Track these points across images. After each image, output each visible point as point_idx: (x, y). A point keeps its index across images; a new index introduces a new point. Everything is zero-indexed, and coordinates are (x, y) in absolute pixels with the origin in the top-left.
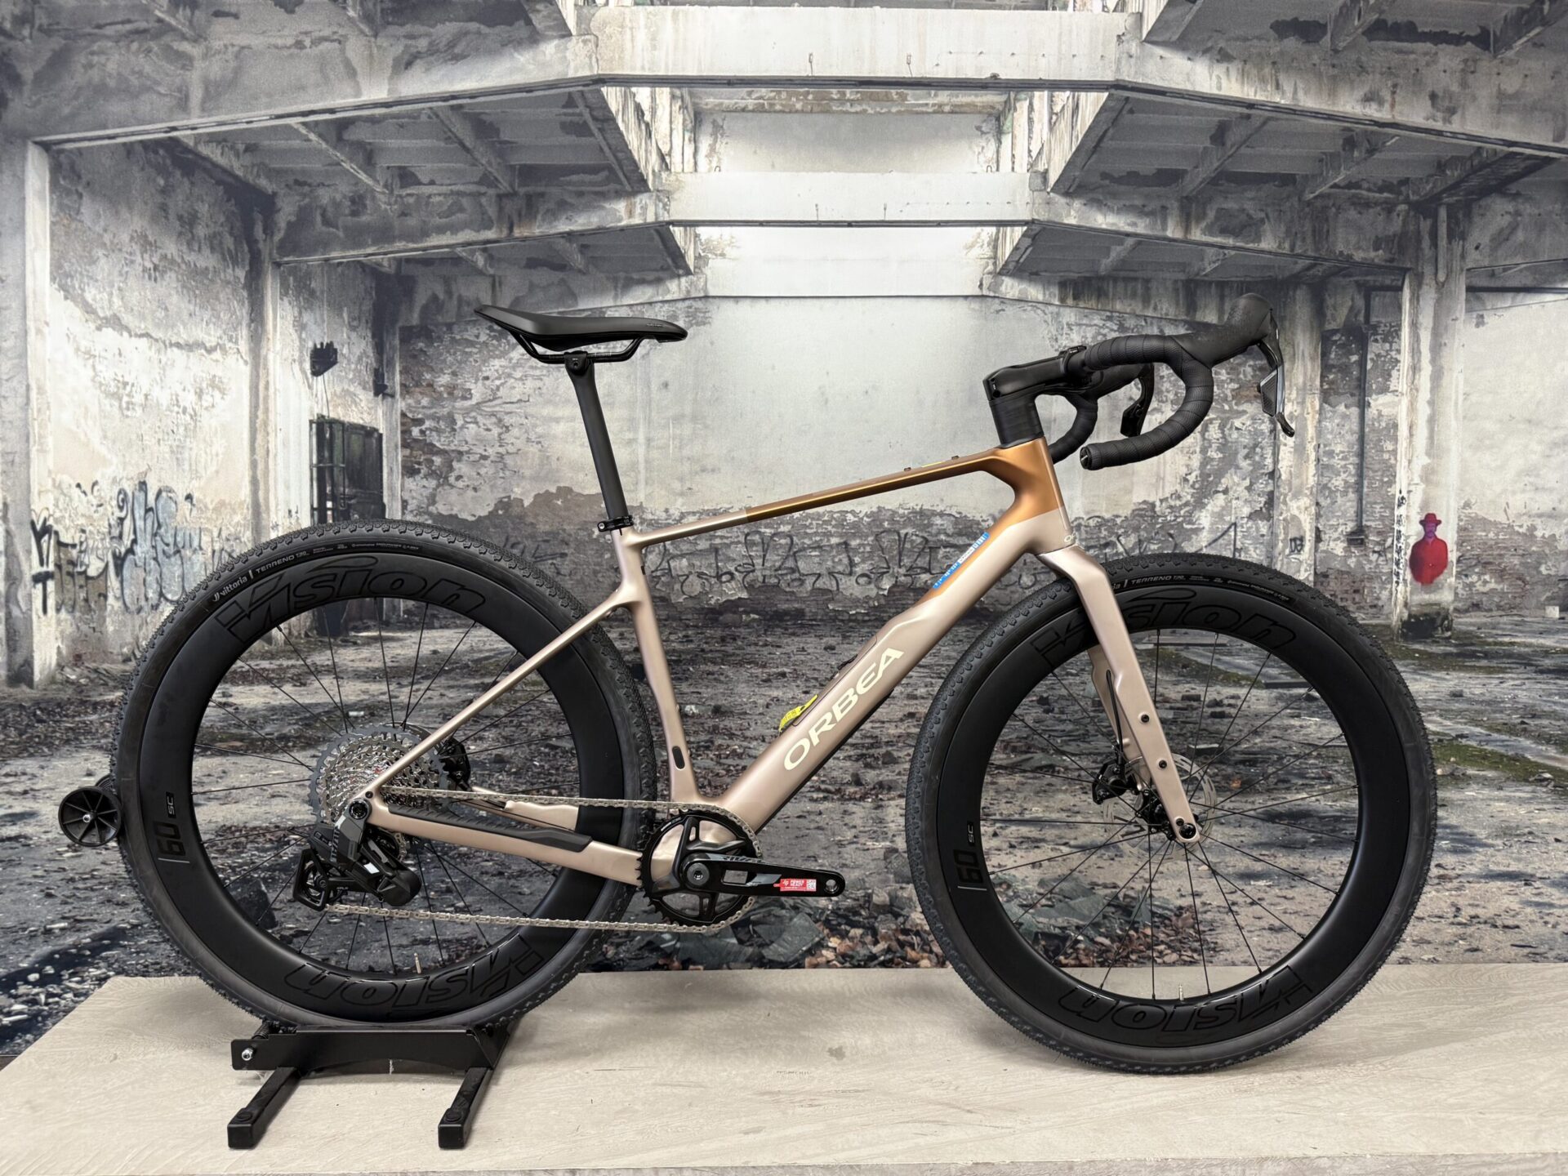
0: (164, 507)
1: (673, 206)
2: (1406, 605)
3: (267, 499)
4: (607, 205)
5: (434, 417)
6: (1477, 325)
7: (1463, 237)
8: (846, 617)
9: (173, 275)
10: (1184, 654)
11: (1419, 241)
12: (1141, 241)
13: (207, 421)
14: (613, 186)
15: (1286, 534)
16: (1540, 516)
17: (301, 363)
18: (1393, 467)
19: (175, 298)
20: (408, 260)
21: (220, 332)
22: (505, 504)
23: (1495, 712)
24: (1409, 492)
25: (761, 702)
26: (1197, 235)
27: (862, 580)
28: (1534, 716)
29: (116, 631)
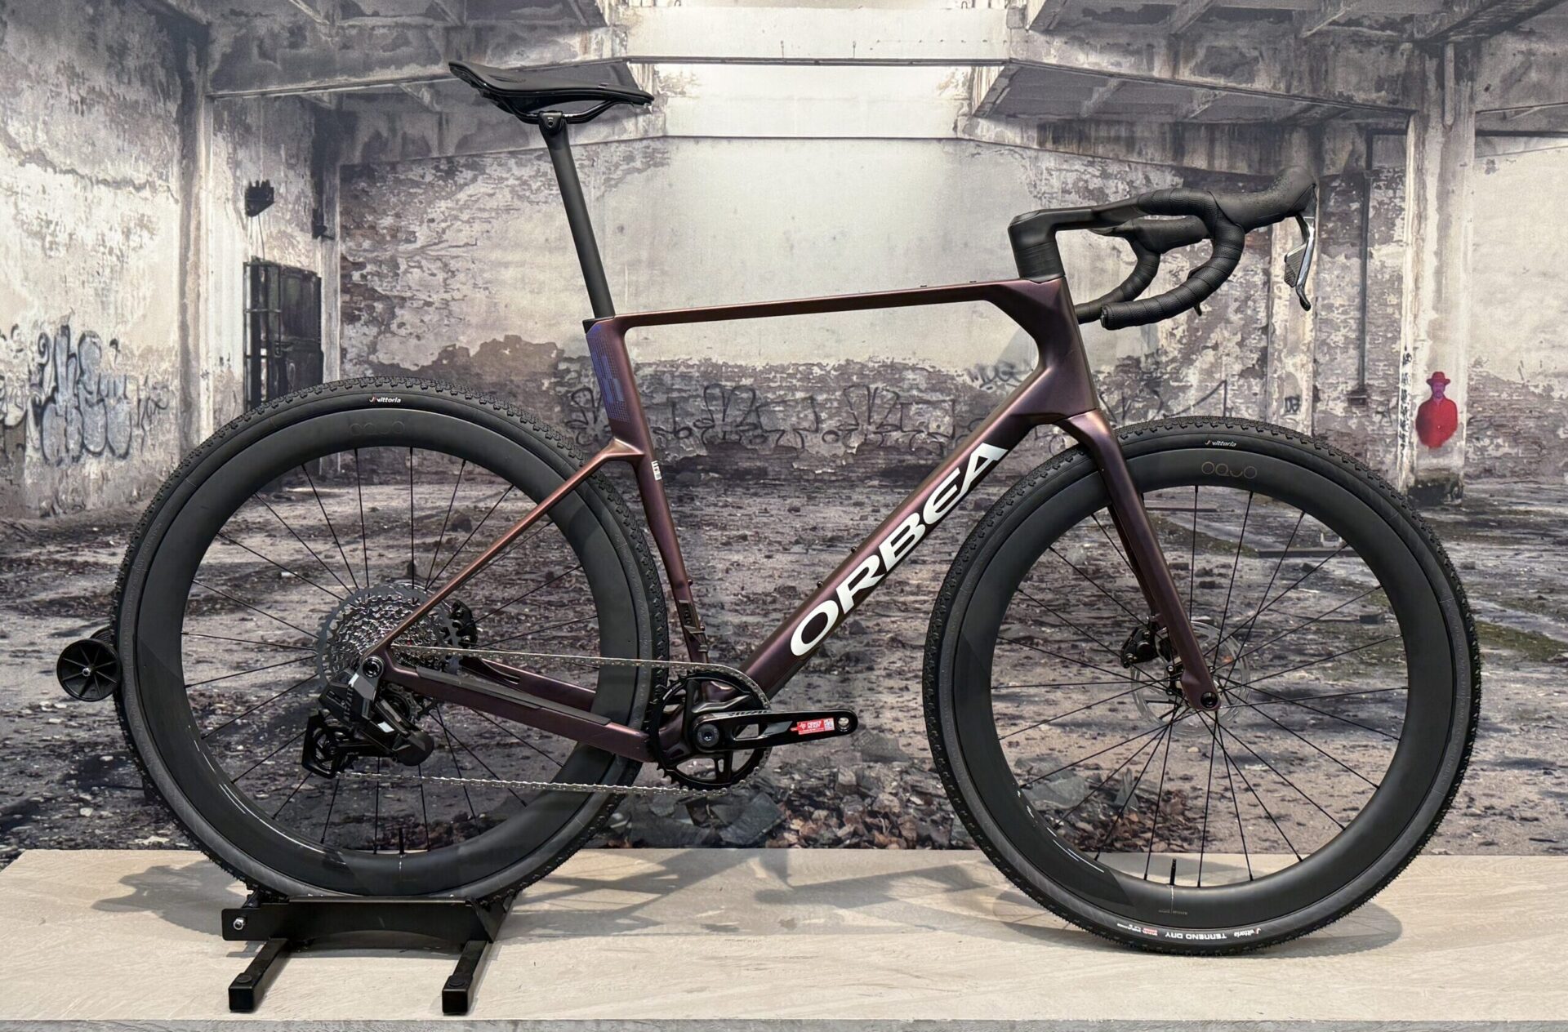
0: (87, 354)
1: (631, 42)
2: (1412, 469)
3: (197, 346)
4: (561, 40)
5: (378, 262)
6: (1488, 172)
7: (1472, 78)
8: (812, 477)
9: (101, 109)
10: (1170, 519)
11: (1424, 79)
12: (1126, 82)
13: (133, 260)
14: (567, 20)
15: (1281, 393)
16: (1557, 375)
17: (235, 202)
18: (1398, 321)
19: (103, 133)
20: (350, 95)
21: (149, 169)
22: (449, 353)
23: (1510, 586)
24: (1415, 349)
25: (720, 566)
26: (1185, 74)
27: (829, 438)
28: (1552, 591)
29: (33, 483)
